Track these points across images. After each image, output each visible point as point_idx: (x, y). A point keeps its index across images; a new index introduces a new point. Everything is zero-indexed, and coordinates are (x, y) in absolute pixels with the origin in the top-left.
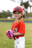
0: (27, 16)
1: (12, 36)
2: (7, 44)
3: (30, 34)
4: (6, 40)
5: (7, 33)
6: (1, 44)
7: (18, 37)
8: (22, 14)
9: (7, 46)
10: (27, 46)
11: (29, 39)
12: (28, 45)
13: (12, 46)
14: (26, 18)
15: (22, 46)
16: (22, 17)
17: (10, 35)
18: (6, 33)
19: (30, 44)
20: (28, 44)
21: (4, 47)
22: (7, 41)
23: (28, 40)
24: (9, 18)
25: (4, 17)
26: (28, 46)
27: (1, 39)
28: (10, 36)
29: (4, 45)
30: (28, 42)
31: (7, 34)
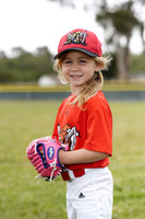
0: (128, 69)
1: (53, 164)
2: (35, 204)
3: (139, 153)
4: (32, 184)
5: (31, 152)
6: (10, 201)
7: (79, 169)
8: (98, 64)
9: (36, 213)
10: (127, 206)
11: (134, 175)
12: (130, 205)
13: (60, 209)
14: (122, 79)
15: (101, 209)
16: (98, 78)
17: (44, 159)
18: (29, 154)
19: (139, 197)
20: (131, 197)
21: (23, 215)
22: (34, 189)
23: (132, 181)
24: (46, 82)
25: (26, 80)
26: (131, 209)
27: (10, 179)
28: (47, 165)
29: (22, 208)
30: (132, 189)
31: (31, 159)
